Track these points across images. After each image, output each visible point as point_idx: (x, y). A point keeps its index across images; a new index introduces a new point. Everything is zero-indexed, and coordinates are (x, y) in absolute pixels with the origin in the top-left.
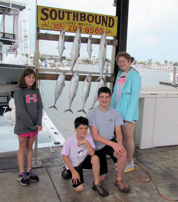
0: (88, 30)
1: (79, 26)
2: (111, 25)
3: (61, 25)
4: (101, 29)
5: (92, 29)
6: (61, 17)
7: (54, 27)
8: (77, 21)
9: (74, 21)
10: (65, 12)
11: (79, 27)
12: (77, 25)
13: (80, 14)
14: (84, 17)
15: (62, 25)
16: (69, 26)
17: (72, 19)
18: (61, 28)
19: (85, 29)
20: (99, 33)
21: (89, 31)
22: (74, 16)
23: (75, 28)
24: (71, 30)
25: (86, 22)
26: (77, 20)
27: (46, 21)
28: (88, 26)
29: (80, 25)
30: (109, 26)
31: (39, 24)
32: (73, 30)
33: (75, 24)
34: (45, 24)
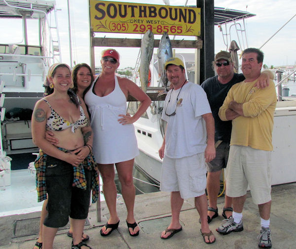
0: (161, 29)
1: (148, 24)
2: (192, 20)
3: (123, 24)
4: (178, 27)
5: (166, 28)
6: (123, 13)
7: (114, 28)
8: (145, 18)
9: (140, 19)
10: (127, 7)
12: (145, 23)
13: (149, 7)
14: (154, 12)
16: (134, 25)
17: (139, 15)
18: (124, 28)
19: (157, 29)
20: (176, 33)
22: (141, 11)
23: (143, 27)
24: (137, 31)
25: (158, 18)
26: (145, 16)
27: (103, 21)
28: (160, 24)
30: (190, 22)
31: (93, 26)
32: (140, 31)
33: (142, 22)
34: (101, 24)
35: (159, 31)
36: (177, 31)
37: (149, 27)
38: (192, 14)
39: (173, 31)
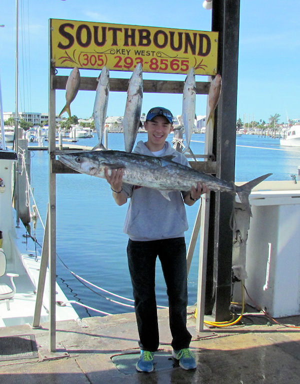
0: (156, 64)
1: (137, 56)
2: (204, 51)
3: (99, 56)
4: (183, 61)
5: (164, 62)
6: (100, 40)
7: (86, 62)
8: (133, 47)
9: (126, 48)
10: (107, 30)
11: (136, 59)
12: (132, 55)
13: (139, 30)
14: (147, 37)
15: (102, 56)
16: (115, 57)
17: (123, 43)
18: (100, 62)
19: (150, 63)
20: (179, 70)
21: (157, 66)
22: (127, 36)
23: (129, 61)
24: (120, 67)
25: (152, 47)
26: (133, 44)
27: (70, 51)
28: (155, 56)
29: (139, 54)
30: (201, 53)
31: (55, 58)
32: (125, 66)
33: (128, 52)
34: (66, 56)
35: (154, 66)
36: (181, 67)
37: (139, 60)
38: (205, 41)
39: (175, 67)
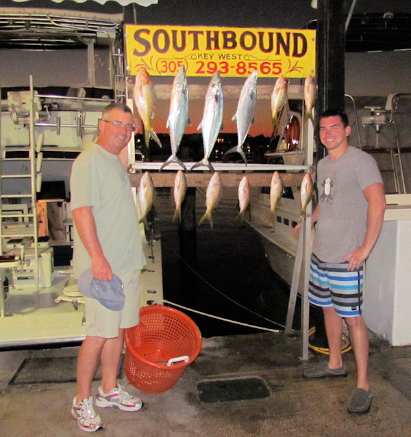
0: (243, 68)
1: (222, 60)
2: (300, 51)
3: (179, 62)
4: (274, 64)
5: (253, 65)
6: (179, 44)
7: (164, 69)
8: (217, 51)
9: (209, 52)
10: (187, 33)
11: (221, 63)
12: (216, 59)
13: (222, 32)
14: (233, 39)
15: (181, 62)
16: (197, 63)
17: (206, 46)
19: (237, 67)
20: (271, 74)
21: (245, 70)
22: (209, 40)
24: (203, 72)
25: (239, 50)
27: (146, 58)
28: (242, 60)
29: (224, 58)
30: (295, 54)
32: (208, 72)
33: (211, 57)
34: (143, 63)
35: (242, 71)
36: (272, 70)
37: (224, 65)
39: (266, 70)
